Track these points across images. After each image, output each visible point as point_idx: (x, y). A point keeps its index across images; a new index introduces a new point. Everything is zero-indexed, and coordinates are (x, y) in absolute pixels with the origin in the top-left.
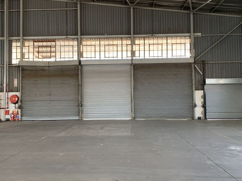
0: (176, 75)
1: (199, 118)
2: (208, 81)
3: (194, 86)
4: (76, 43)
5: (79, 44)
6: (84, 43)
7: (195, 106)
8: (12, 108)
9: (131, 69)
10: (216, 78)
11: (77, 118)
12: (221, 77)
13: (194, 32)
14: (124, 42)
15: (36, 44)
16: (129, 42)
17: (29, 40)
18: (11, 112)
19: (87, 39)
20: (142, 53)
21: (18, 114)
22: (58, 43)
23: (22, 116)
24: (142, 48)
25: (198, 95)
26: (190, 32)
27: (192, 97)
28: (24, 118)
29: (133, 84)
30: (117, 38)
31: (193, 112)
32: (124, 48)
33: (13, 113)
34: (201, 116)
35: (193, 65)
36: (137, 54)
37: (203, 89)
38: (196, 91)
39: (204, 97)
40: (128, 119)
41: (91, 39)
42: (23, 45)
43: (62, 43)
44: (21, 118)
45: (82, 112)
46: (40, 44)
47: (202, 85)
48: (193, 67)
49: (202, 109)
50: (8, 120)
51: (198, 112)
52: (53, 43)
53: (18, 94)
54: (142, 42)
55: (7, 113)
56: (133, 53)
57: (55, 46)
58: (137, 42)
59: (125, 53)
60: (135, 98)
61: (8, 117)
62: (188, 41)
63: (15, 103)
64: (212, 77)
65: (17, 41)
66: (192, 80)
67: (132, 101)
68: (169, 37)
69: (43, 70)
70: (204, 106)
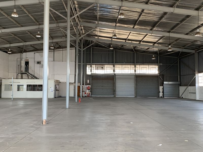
0: (152, 80)
1: (161, 97)
2: (165, 83)
3: (159, 84)
4: (112, 66)
5: (114, 66)
6: (116, 66)
7: (160, 92)
8: (88, 91)
9: (135, 77)
10: (168, 81)
11: (113, 96)
12: (170, 81)
13: (159, 63)
14: (132, 66)
15: (96, 66)
16: (134, 66)
17: (94, 65)
18: (87, 93)
19: (117, 65)
20: (139, 70)
21: (90, 94)
22: (105, 66)
23: (91, 95)
24: (139, 69)
25: (161, 88)
26: (158, 63)
27: (159, 89)
28: (92, 96)
29: (135, 83)
30: (129, 64)
31: (159, 95)
32: (132, 69)
33: (88, 94)
34: (162, 96)
35: (159, 76)
36: (137, 71)
37: (163, 86)
38: (160, 87)
39: (163, 89)
40: (133, 97)
41: (118, 65)
42: (91, 67)
43: (107, 66)
44: (91, 96)
45: (115, 94)
46: (98, 66)
47: (162, 84)
48: (159, 77)
49: (162, 94)
50: (86, 96)
51: (161, 94)
52: (104, 66)
53: (90, 86)
54: (139, 66)
55: (85, 93)
56: (135, 71)
57: (104, 67)
58: (137, 66)
59: (132, 70)
60: (136, 89)
61: (86, 95)
62: (157, 67)
63: (89, 90)
64: (166, 81)
65: (89, 65)
66: (158, 82)
67: (135, 90)
68: (150, 65)
69: (100, 77)
70: (163, 92)
